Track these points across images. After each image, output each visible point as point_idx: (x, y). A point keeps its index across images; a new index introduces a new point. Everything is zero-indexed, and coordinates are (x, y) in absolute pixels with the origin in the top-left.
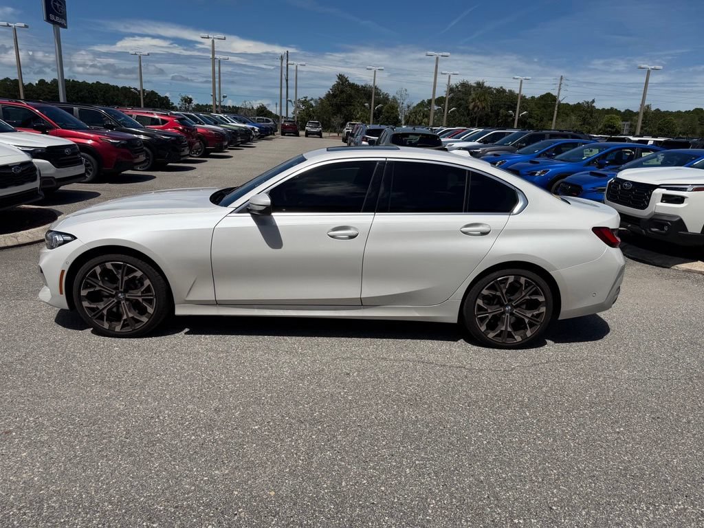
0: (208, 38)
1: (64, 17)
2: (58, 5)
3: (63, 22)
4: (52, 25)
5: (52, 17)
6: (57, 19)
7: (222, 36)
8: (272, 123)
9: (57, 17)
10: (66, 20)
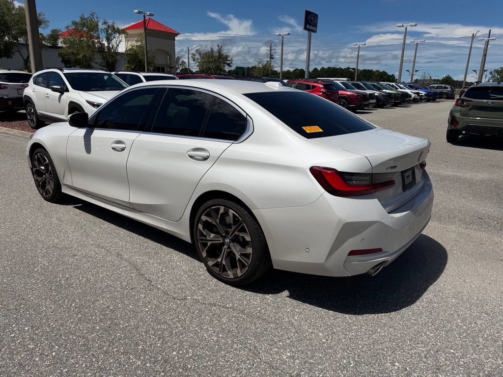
0: (403, 26)
1: (315, 26)
2: (313, 18)
3: (314, 29)
4: (307, 32)
5: (308, 26)
6: (311, 27)
7: (414, 24)
8: (449, 89)
9: (311, 26)
10: (316, 27)
